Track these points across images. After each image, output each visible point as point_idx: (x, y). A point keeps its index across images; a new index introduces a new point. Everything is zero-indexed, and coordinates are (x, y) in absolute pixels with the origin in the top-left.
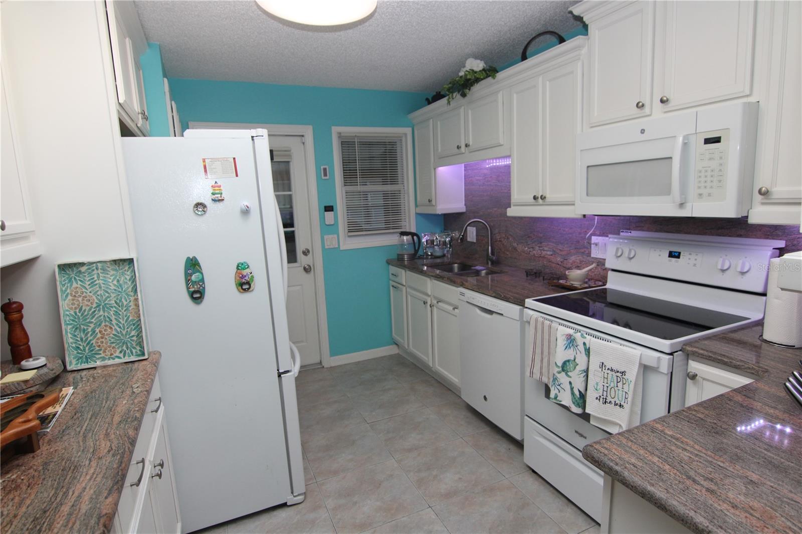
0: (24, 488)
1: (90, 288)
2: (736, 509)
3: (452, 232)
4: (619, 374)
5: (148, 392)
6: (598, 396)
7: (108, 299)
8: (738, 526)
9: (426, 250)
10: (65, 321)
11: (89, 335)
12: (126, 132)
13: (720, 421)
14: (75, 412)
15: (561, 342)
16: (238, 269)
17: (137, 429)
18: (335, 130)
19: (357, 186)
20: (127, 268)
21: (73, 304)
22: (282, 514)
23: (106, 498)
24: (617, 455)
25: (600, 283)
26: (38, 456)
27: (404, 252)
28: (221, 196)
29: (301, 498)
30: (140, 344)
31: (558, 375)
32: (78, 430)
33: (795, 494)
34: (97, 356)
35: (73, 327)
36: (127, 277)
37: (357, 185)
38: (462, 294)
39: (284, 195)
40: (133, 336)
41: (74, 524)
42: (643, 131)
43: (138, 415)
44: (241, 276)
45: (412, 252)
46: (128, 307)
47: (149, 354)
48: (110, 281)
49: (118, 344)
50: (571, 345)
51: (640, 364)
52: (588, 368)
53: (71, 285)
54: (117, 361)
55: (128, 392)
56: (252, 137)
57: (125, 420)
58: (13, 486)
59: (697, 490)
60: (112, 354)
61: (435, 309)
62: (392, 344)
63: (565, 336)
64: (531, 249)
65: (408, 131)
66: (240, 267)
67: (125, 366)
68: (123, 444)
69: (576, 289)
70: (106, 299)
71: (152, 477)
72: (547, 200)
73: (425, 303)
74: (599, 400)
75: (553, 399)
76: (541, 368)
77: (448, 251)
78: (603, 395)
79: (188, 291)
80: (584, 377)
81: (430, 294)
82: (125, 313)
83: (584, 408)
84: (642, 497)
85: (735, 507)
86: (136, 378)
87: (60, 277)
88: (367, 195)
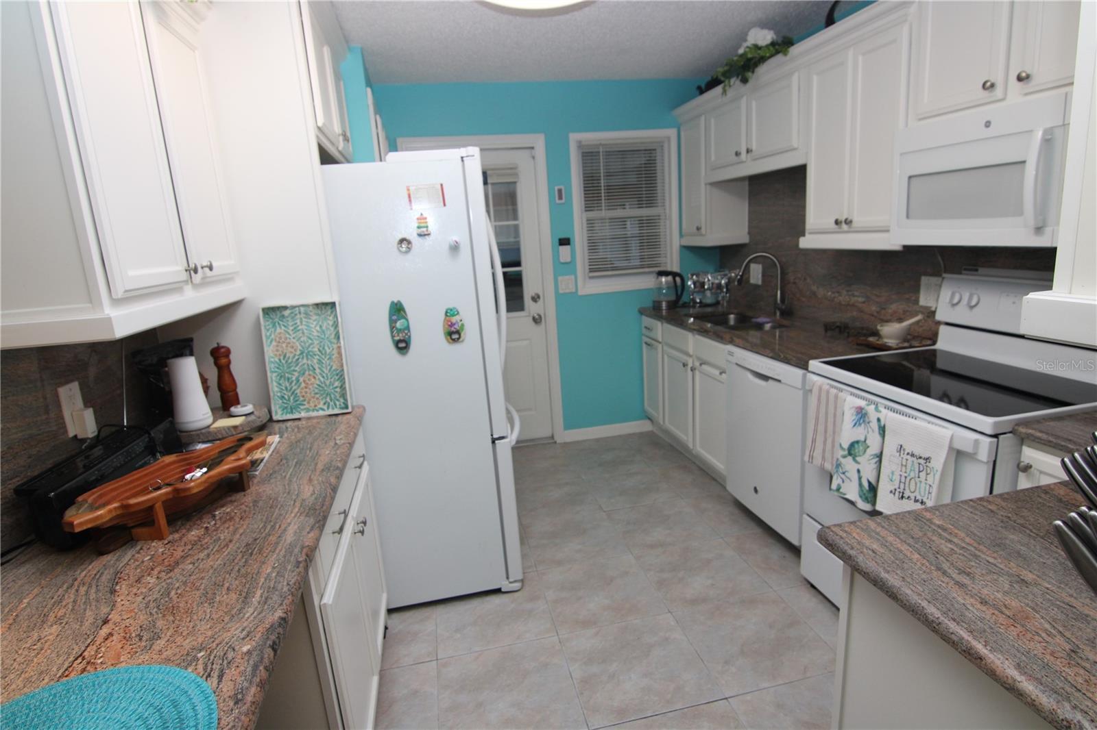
0: (237, 520)
1: (294, 333)
2: (985, 605)
3: (730, 271)
4: (922, 461)
5: (351, 445)
6: (892, 488)
7: (312, 346)
8: (976, 621)
9: (693, 295)
10: (270, 368)
11: (293, 384)
12: (326, 158)
13: (1017, 514)
14: (281, 459)
15: (849, 417)
16: (446, 315)
17: (339, 478)
18: (574, 137)
19: (600, 212)
20: (329, 313)
21: (277, 351)
22: (495, 600)
23: (308, 533)
24: (857, 540)
25: (929, 342)
26: (248, 494)
27: (662, 298)
28: (427, 230)
29: (517, 586)
30: (344, 395)
31: (843, 460)
32: (284, 474)
33: (1075, 598)
34: (302, 407)
35: (278, 375)
36: (329, 322)
37: (601, 210)
38: (731, 354)
39: (508, 226)
40: (336, 387)
41: (281, 550)
42: (988, 124)
43: (340, 465)
44: (450, 323)
45: (673, 298)
46: (331, 355)
47: (353, 407)
48: (313, 326)
49: (322, 395)
50: (861, 421)
51: (951, 448)
52: (881, 453)
53: (275, 330)
54: (321, 413)
55: (332, 444)
56: (462, 158)
57: (327, 468)
58: (228, 518)
59: (943, 582)
60: (316, 406)
61: (697, 373)
62: (642, 419)
63: (854, 409)
64: (837, 295)
65: (672, 133)
66: (450, 313)
67: (329, 419)
68: (325, 489)
69: (889, 348)
70: (309, 346)
71: (355, 533)
72: (854, 224)
73: (685, 365)
74: (894, 494)
75: (834, 491)
76: (824, 451)
77: (723, 297)
78: (899, 488)
79: (393, 340)
80: (876, 463)
81: (691, 353)
82: (328, 362)
83: (874, 504)
84: (875, 585)
85: (984, 602)
86: (339, 430)
87: (265, 321)
88: (625, 221)
